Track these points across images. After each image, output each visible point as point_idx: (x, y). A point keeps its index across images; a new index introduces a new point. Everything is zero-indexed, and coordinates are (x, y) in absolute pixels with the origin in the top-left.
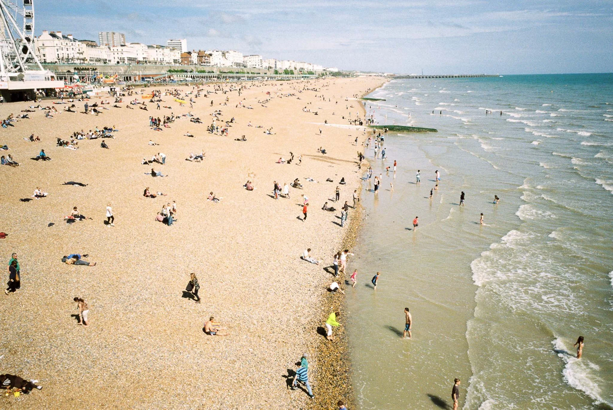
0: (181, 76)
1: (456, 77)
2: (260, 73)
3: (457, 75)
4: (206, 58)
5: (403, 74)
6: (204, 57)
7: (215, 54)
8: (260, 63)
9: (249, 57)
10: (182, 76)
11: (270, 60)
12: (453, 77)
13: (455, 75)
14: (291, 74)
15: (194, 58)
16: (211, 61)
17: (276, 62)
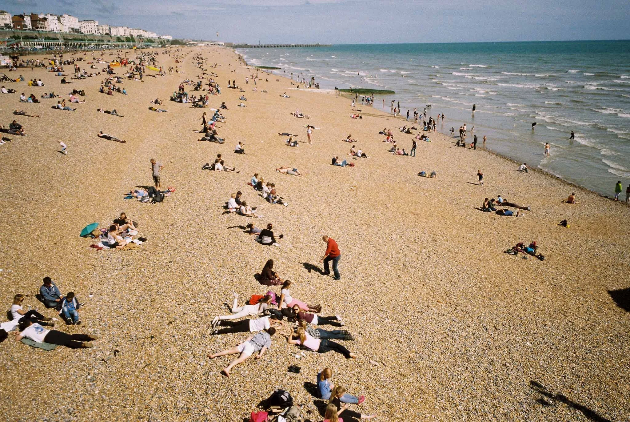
0: (28, 43)
1: (293, 46)
2: (103, 41)
3: (294, 45)
4: (41, 22)
5: (240, 43)
6: (38, 22)
7: (49, 17)
8: (96, 29)
9: (83, 22)
10: (30, 43)
11: (104, 26)
12: (290, 46)
13: (292, 45)
14: (133, 42)
15: (28, 21)
16: (46, 26)
17: (110, 28)
